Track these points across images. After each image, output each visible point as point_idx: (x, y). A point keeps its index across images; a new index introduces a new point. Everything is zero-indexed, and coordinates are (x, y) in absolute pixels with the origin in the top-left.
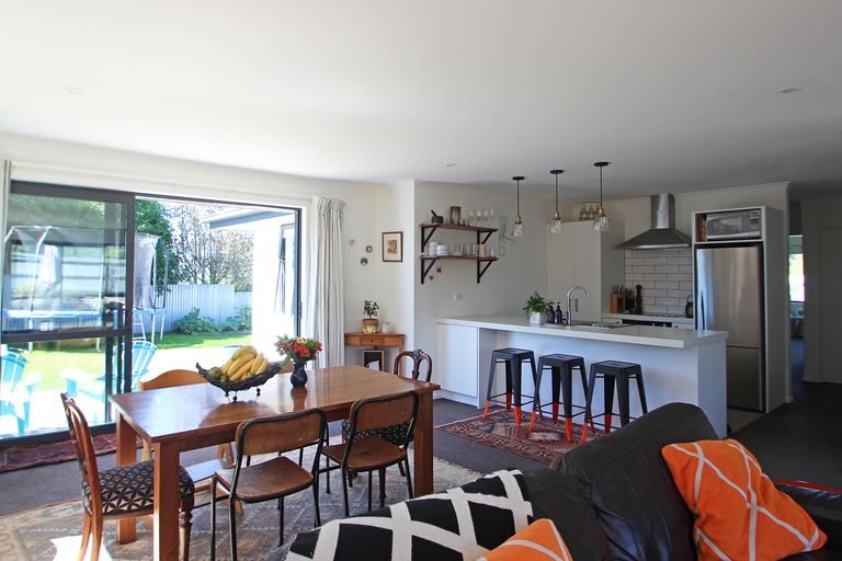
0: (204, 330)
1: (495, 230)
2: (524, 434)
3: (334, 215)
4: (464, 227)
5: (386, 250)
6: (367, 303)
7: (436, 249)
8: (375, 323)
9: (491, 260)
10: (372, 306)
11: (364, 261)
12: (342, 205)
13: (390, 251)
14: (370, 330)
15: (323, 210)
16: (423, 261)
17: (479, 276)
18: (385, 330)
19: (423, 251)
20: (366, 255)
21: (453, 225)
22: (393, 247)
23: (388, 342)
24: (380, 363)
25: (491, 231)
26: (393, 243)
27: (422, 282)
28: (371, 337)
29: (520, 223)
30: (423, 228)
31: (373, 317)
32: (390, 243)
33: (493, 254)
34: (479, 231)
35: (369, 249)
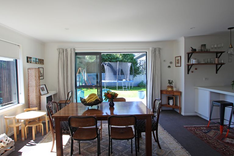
0: (144, 86)
1: (224, 52)
2: (222, 137)
3: (157, 52)
4: (208, 52)
5: (176, 63)
6: (169, 80)
7: (193, 61)
8: (172, 87)
9: (222, 64)
10: (171, 82)
11: (169, 67)
12: (160, 49)
13: (177, 63)
14: (170, 89)
15: (153, 51)
16: (188, 66)
17: (217, 70)
18: (174, 89)
19: (188, 62)
20: (170, 65)
21: (201, 52)
22: (178, 62)
23: (175, 94)
24: (173, 100)
25: (222, 53)
26: (178, 60)
27: (188, 73)
28: (170, 92)
29: (232, 47)
30: (188, 54)
31: (171, 85)
32: (177, 60)
33: (222, 62)
34: (217, 53)
35: (171, 63)
